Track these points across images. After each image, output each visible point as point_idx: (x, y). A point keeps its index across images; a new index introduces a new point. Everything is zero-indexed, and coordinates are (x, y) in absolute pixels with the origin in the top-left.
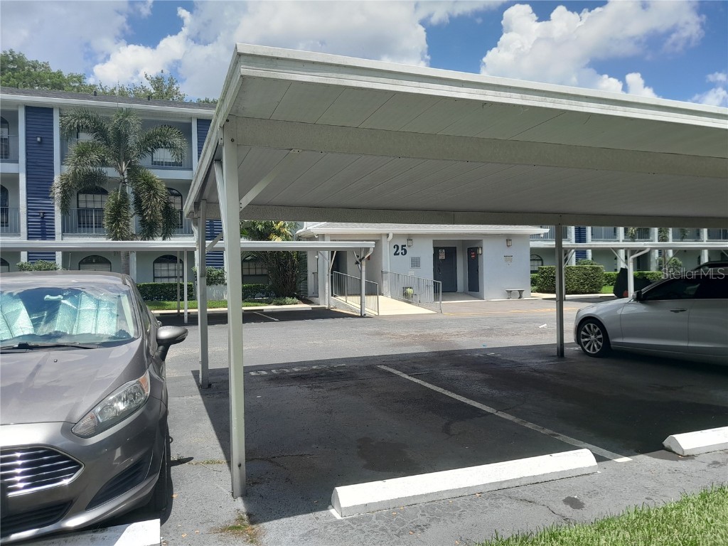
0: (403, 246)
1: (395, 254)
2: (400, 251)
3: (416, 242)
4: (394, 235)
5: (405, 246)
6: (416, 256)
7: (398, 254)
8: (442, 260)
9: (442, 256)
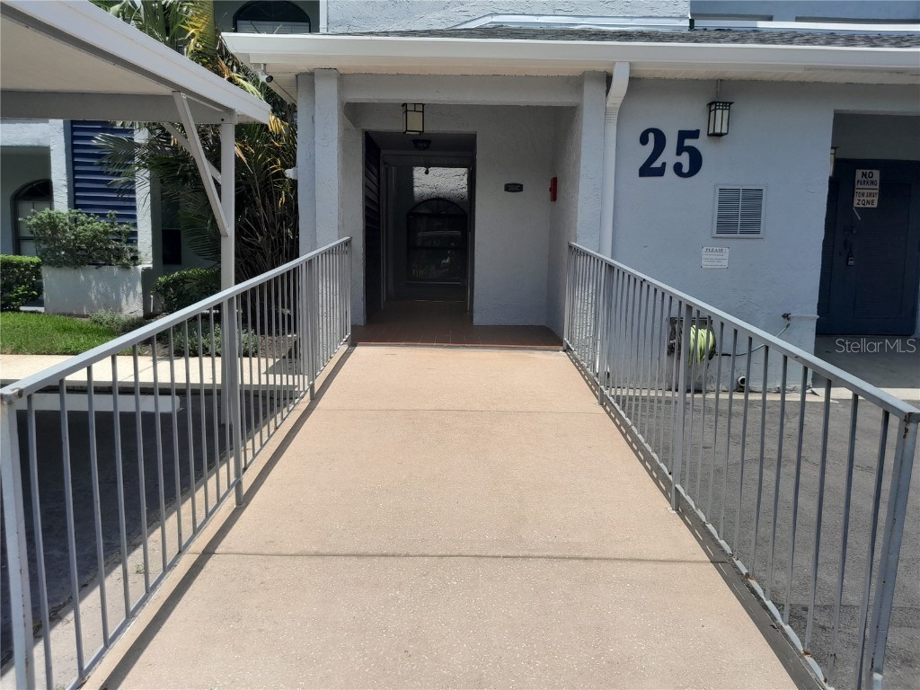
0: (683, 135)
1: (647, 170)
2: (669, 156)
3: (748, 120)
4: (637, 83)
5: (695, 134)
6: (741, 180)
7: (660, 172)
8: (863, 211)
9: (867, 195)
